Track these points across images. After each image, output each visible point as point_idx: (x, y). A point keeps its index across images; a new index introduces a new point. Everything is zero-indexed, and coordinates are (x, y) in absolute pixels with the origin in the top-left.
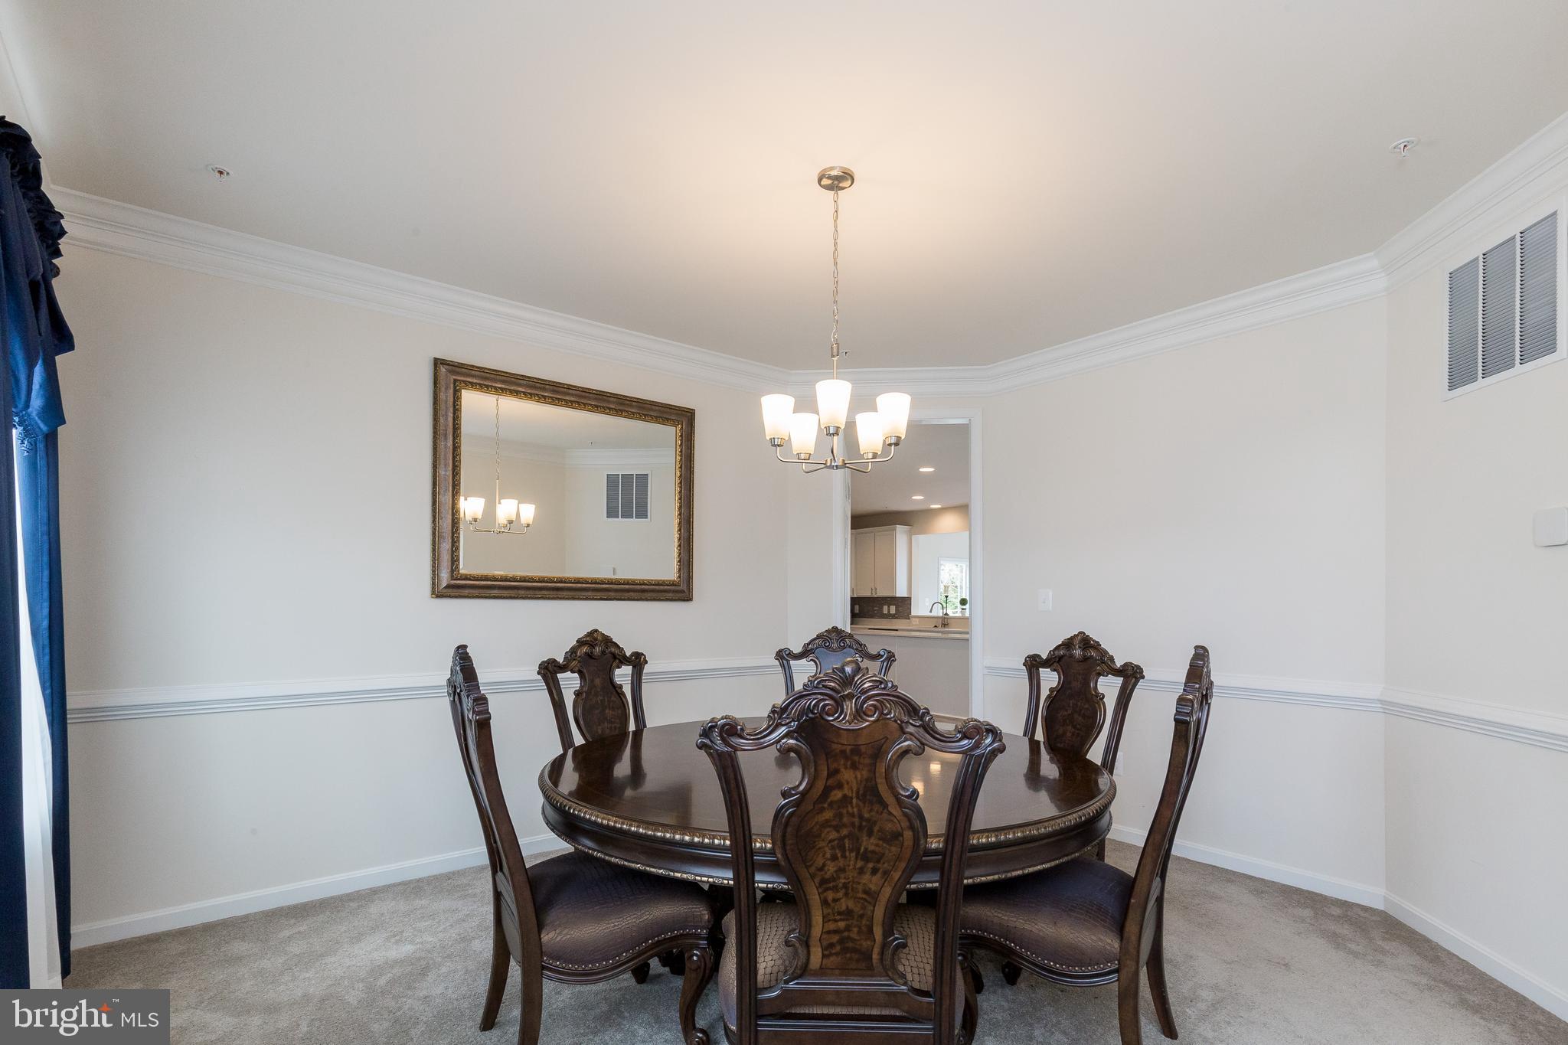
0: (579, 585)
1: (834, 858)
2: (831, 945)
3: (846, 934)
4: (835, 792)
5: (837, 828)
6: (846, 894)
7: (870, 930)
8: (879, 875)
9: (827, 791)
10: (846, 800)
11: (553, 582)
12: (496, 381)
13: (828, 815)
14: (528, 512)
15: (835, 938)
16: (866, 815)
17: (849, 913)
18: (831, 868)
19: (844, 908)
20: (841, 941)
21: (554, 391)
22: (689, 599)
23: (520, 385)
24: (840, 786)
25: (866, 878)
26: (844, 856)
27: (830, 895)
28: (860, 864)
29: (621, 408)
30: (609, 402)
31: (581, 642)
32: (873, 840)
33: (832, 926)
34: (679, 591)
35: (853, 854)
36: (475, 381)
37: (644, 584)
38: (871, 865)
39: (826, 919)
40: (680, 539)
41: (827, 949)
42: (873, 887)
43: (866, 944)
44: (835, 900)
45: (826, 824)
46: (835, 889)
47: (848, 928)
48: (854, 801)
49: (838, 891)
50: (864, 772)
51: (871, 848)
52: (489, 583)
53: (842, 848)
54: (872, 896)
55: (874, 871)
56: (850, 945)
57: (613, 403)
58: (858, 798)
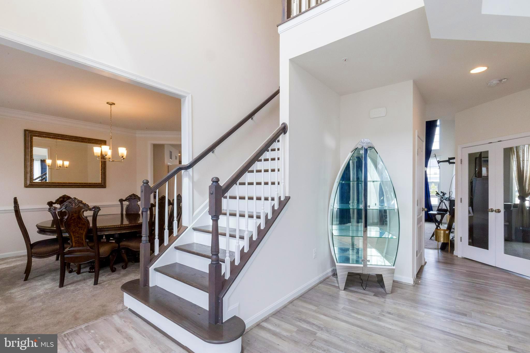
0: (70, 184)
1: (74, 228)
2: (76, 242)
3: (78, 240)
4: (73, 218)
5: (74, 223)
6: (77, 234)
7: (83, 239)
8: (82, 230)
9: (71, 217)
10: (75, 219)
11: (62, 183)
12: (43, 134)
13: (72, 221)
14: (67, 163)
15: (77, 241)
16: (79, 221)
17: (78, 237)
18: (74, 230)
19: (77, 236)
20: (78, 242)
21: (62, 137)
22: (105, 187)
23: (51, 136)
24: (74, 217)
25: (80, 231)
26: (76, 228)
27: (75, 234)
28: (79, 229)
29: (83, 141)
30: (79, 139)
31: (60, 198)
32: (80, 225)
33: (76, 239)
34: (102, 185)
35: (77, 227)
36: (37, 135)
37: (90, 184)
38: (81, 229)
39: (75, 238)
40: (101, 173)
41: (76, 243)
42: (82, 232)
43: (82, 242)
44: (76, 235)
45: (72, 223)
46: (75, 233)
47: (79, 239)
48: (76, 219)
49: (76, 233)
50: (77, 214)
51: (80, 226)
52: (42, 184)
53: (75, 226)
54: (82, 234)
55: (81, 230)
56: (79, 242)
57: (80, 139)
58: (77, 218)
